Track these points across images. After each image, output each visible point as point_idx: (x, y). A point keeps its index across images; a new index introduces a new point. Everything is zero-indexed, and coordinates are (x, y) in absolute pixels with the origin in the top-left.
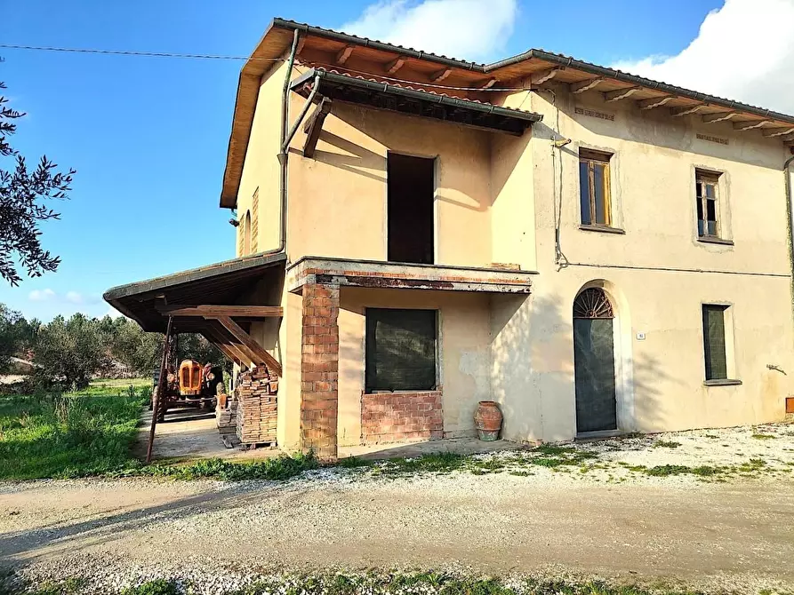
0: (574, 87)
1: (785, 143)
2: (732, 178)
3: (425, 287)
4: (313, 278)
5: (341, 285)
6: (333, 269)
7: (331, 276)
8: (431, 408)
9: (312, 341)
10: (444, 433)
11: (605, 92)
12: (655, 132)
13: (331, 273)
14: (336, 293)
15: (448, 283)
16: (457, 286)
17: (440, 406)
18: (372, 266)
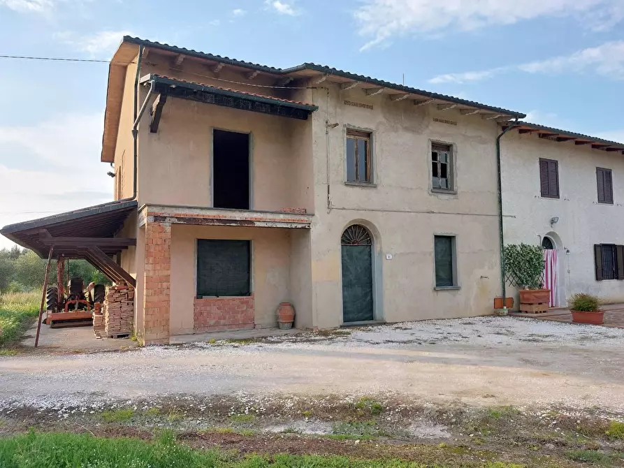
0: (343, 85)
1: (498, 123)
2: (458, 148)
3: (234, 225)
4: (152, 219)
5: (173, 223)
6: (166, 212)
7: (165, 217)
8: (245, 308)
9: (151, 261)
10: (255, 325)
11: (366, 89)
12: (403, 118)
13: (165, 215)
14: (168, 229)
15: (251, 222)
16: (257, 224)
17: (252, 307)
18: (195, 210)
